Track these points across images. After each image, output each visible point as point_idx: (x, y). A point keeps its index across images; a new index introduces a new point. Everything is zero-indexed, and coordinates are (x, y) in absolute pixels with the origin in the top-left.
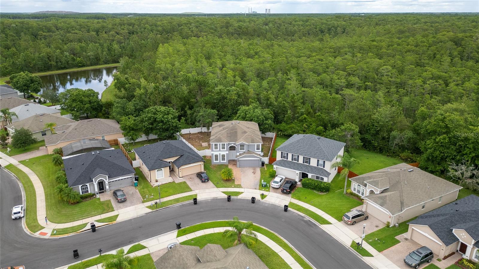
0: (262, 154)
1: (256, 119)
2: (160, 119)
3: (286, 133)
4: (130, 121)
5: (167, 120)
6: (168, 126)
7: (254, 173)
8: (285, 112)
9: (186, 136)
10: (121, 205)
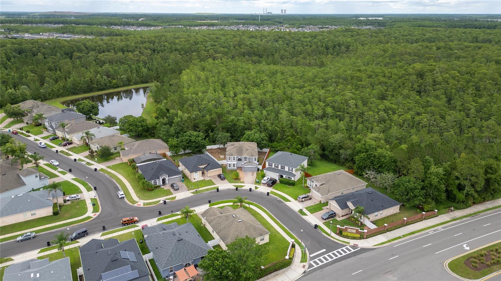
0: (258, 163)
1: (256, 140)
2: (194, 140)
3: (276, 149)
4: (174, 141)
5: (198, 141)
6: (199, 145)
7: (253, 175)
8: (276, 135)
9: (209, 151)
10: (176, 191)
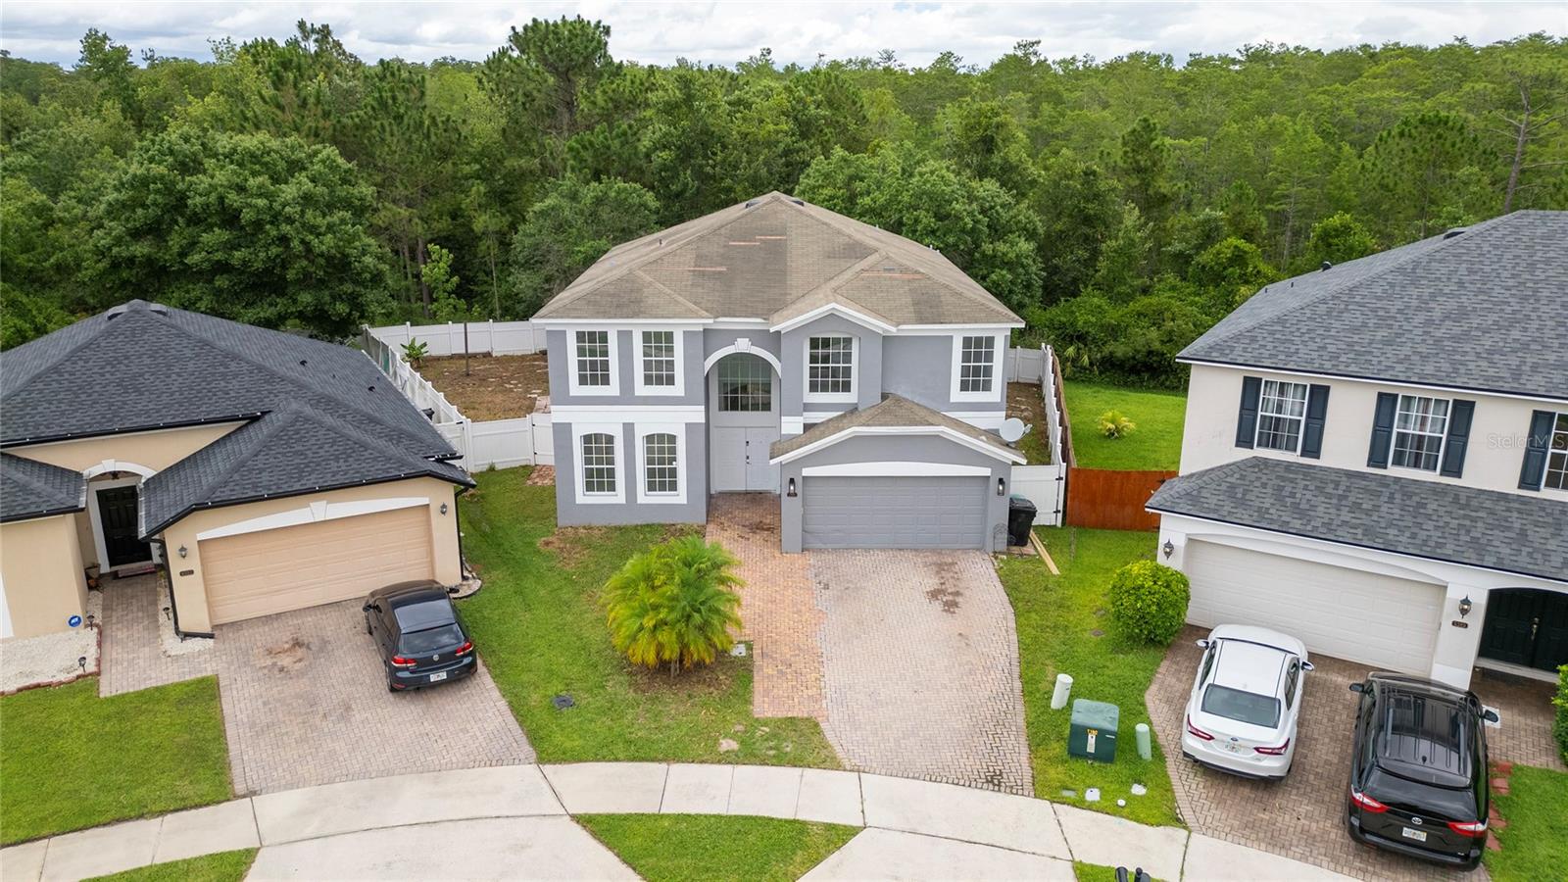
0: (1014, 431)
2: (213, 198)
5: (261, 202)
6: (274, 250)
7: (948, 599)
